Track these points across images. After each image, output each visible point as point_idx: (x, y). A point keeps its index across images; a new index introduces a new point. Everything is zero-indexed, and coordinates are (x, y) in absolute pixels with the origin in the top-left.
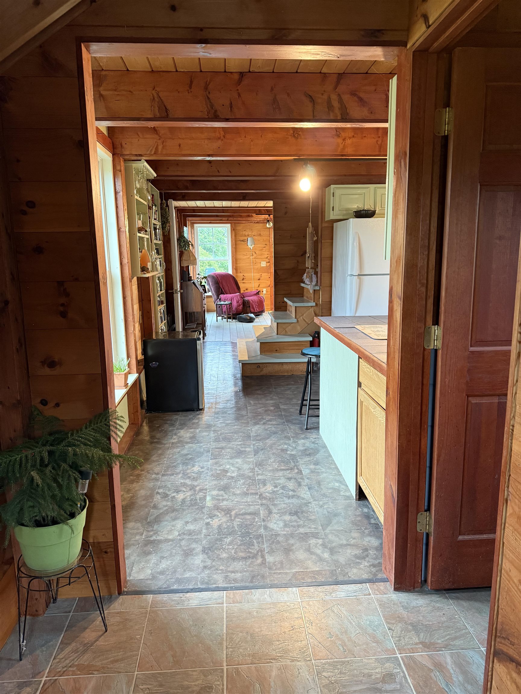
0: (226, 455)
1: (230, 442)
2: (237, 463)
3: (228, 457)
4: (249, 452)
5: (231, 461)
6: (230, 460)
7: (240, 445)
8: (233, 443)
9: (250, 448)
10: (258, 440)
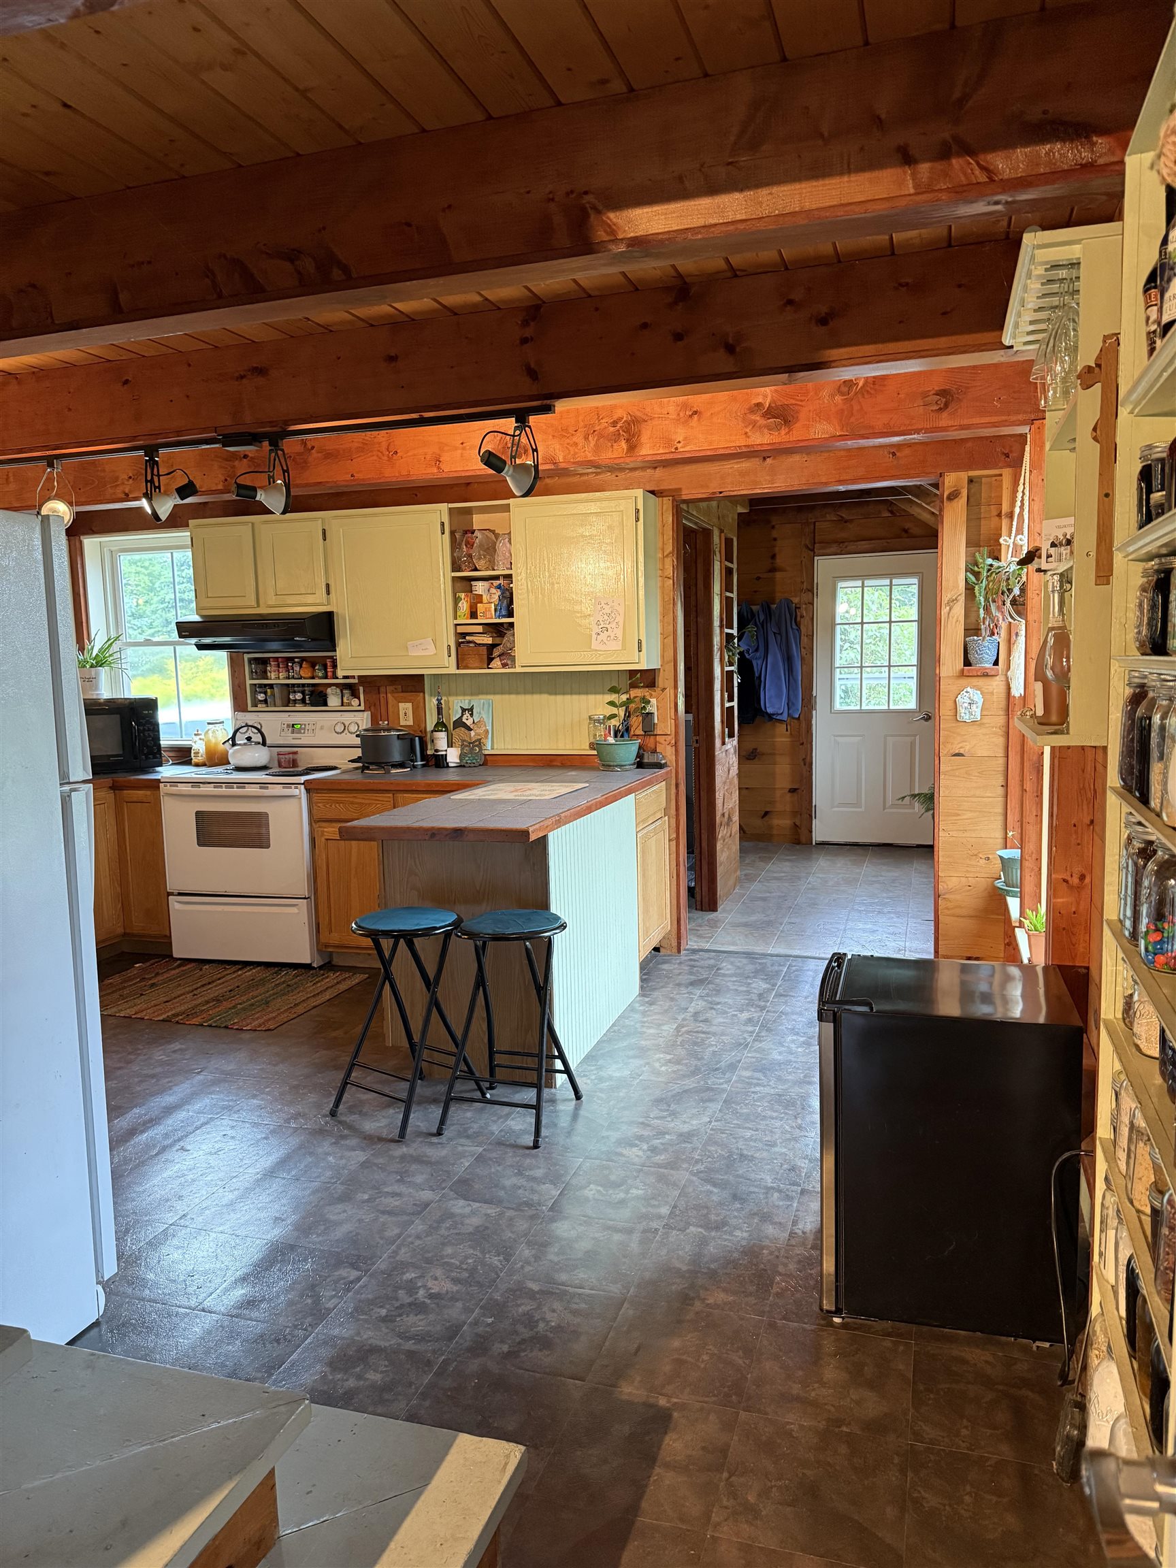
0: (798, 1068)
1: (780, 1095)
2: (780, 1053)
3: (794, 1065)
4: (746, 1069)
5: (791, 1058)
6: (793, 1059)
7: (758, 1085)
8: (772, 1091)
9: (740, 1076)
10: (712, 1089)
